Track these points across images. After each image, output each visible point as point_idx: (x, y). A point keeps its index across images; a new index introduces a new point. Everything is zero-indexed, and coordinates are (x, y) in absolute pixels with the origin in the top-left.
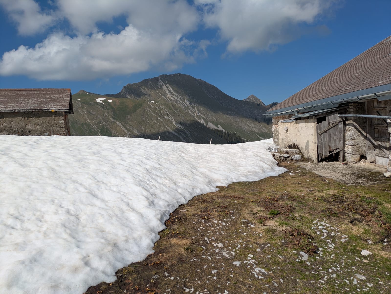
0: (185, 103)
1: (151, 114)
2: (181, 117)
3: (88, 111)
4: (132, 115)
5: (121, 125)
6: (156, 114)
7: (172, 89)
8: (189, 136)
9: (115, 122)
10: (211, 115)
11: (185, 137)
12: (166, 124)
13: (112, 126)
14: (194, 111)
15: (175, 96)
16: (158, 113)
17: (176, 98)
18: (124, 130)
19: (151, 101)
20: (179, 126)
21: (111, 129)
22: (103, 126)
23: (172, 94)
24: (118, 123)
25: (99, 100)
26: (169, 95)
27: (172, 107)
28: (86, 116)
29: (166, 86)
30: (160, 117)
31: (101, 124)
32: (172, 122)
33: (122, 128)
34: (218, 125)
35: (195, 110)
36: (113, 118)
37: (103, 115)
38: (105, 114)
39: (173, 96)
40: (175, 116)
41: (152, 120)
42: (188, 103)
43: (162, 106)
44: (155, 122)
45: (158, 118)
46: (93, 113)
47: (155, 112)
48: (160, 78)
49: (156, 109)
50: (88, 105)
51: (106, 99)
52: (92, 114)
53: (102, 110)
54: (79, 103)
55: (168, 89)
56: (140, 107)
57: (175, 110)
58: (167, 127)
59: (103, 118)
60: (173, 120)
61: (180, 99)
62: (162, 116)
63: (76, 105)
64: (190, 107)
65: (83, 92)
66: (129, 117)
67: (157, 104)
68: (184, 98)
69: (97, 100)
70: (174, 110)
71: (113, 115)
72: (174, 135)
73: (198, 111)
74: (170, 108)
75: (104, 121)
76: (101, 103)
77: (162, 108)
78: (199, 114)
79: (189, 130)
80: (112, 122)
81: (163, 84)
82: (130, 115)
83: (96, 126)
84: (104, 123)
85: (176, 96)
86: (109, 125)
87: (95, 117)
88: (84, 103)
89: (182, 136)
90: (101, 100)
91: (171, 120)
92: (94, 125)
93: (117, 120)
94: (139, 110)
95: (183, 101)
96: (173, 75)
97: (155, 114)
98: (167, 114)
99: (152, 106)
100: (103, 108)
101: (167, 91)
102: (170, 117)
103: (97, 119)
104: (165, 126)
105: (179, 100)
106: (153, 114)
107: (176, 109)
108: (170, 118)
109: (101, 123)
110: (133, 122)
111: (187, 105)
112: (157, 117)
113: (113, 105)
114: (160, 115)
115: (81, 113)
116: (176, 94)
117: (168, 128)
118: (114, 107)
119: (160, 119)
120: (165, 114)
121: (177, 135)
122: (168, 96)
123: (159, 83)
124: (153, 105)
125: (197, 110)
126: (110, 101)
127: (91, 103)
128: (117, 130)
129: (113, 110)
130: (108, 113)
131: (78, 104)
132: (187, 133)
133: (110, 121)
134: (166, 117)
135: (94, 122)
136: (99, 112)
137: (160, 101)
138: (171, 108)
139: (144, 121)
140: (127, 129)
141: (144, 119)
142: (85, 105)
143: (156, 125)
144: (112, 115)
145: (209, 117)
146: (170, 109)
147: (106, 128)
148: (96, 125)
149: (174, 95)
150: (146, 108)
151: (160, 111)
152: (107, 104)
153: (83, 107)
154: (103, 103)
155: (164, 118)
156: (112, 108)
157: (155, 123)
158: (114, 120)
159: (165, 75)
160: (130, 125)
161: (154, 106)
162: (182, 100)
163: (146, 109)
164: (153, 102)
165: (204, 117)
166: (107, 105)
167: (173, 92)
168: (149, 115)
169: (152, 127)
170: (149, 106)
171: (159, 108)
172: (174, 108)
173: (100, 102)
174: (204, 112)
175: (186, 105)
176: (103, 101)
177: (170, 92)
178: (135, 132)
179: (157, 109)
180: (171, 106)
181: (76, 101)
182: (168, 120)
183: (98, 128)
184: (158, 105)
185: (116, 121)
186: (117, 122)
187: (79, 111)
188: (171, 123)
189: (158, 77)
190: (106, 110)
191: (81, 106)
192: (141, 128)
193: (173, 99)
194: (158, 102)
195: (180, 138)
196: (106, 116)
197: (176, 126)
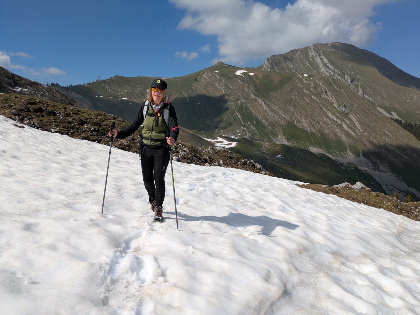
0: (345, 80)
1: (303, 92)
2: (345, 98)
3: (226, 85)
4: (278, 92)
5: (264, 104)
6: (310, 91)
7: (328, 61)
8: (357, 124)
9: (256, 100)
10: (382, 97)
11: (350, 124)
12: (323, 105)
13: (253, 104)
14: (356, 91)
15: (332, 70)
16: (313, 91)
17: (332, 73)
18: (267, 110)
19: (303, 75)
20: (342, 109)
21: (251, 108)
22: (242, 103)
23: (327, 68)
24: (260, 101)
25: (238, 73)
26: (323, 70)
27: (333, 83)
28: (223, 91)
29: (320, 58)
30: (316, 95)
31: (239, 102)
32: (333, 103)
33: (264, 107)
34: (392, 112)
35: (358, 90)
36: (254, 94)
37: (243, 90)
38: (245, 90)
39: (328, 70)
40: (337, 95)
41: (303, 99)
42: (349, 80)
43: (319, 81)
44: (307, 102)
45: (313, 97)
46: (231, 87)
47: (308, 89)
48: (313, 48)
49: (310, 85)
50: (226, 78)
51: (246, 72)
52: (230, 89)
53: (241, 85)
54: (217, 75)
55: (323, 62)
56: (288, 82)
57: (337, 87)
58: (324, 109)
59: (242, 94)
60: (334, 101)
61: (338, 74)
62: (319, 95)
63: (213, 78)
64: (351, 85)
65: (221, 64)
66: (273, 93)
67: (311, 78)
68: (344, 73)
69: (236, 72)
70: (335, 87)
71: (255, 90)
72: (334, 121)
73: (363, 91)
74: (330, 84)
75: (244, 98)
76: (241, 76)
77: (319, 84)
78: (364, 95)
79: (357, 116)
80: (252, 100)
81: (316, 55)
82: (275, 92)
83: (234, 104)
84: (243, 100)
85: (334, 71)
86: (248, 102)
87: (233, 92)
88: (222, 76)
89: (345, 123)
90: (241, 73)
91: (332, 100)
92: (231, 102)
93: (259, 97)
94: (287, 85)
95: (342, 78)
96: (330, 44)
97: (308, 91)
98: (326, 92)
99: (304, 80)
100: (243, 82)
101: (321, 65)
102: (330, 96)
103: (235, 95)
104: (321, 108)
105: (336, 75)
106: (305, 91)
107: (339, 86)
108: (329, 98)
109: (239, 100)
110: (278, 100)
111: (348, 83)
112: (311, 96)
113: (255, 79)
114: (315, 93)
115: (218, 88)
116: (333, 68)
117: (326, 111)
118: (256, 81)
119: (315, 98)
120: (322, 93)
121: (338, 121)
122: (321, 71)
123: (310, 54)
124: (306, 80)
125: (361, 90)
126: (252, 74)
127: (229, 76)
128: (258, 109)
129: (255, 85)
130: (248, 88)
131: (215, 77)
132: (354, 120)
133: (250, 98)
134: (324, 96)
135: (232, 99)
136: (238, 87)
137: (315, 74)
138: (332, 85)
139: (292, 100)
140: (270, 109)
141: (293, 97)
142: (223, 78)
143: (309, 105)
144: (253, 91)
145: (379, 100)
146: (330, 86)
147: (246, 106)
148: (235, 102)
149: (330, 69)
150: (297, 83)
151: (315, 88)
152: (248, 77)
153: (221, 80)
154: (244, 76)
155: (321, 97)
156: (254, 83)
157: (308, 104)
158: (255, 97)
159: (320, 44)
160: (275, 105)
161: (308, 81)
162: (340, 76)
163: (297, 85)
164: (306, 75)
165: (371, 99)
166: (248, 79)
167: (329, 66)
168: (299, 93)
169: (304, 109)
170: (301, 81)
171: (314, 84)
172: (336, 85)
173: (240, 74)
174: (371, 92)
175: (346, 83)
176: (243, 74)
177: (325, 65)
178: (280, 113)
179: (312, 85)
180: (331, 81)
181: (214, 74)
182: (326, 100)
183: (236, 106)
184: (314, 80)
185: (257, 98)
186: (259, 99)
187: (216, 84)
188: (331, 105)
189: (310, 47)
190: (247, 84)
191: (219, 79)
192: (289, 109)
193: (328, 74)
194: (312, 76)
195: (342, 126)
196: (246, 92)
197: (338, 109)
